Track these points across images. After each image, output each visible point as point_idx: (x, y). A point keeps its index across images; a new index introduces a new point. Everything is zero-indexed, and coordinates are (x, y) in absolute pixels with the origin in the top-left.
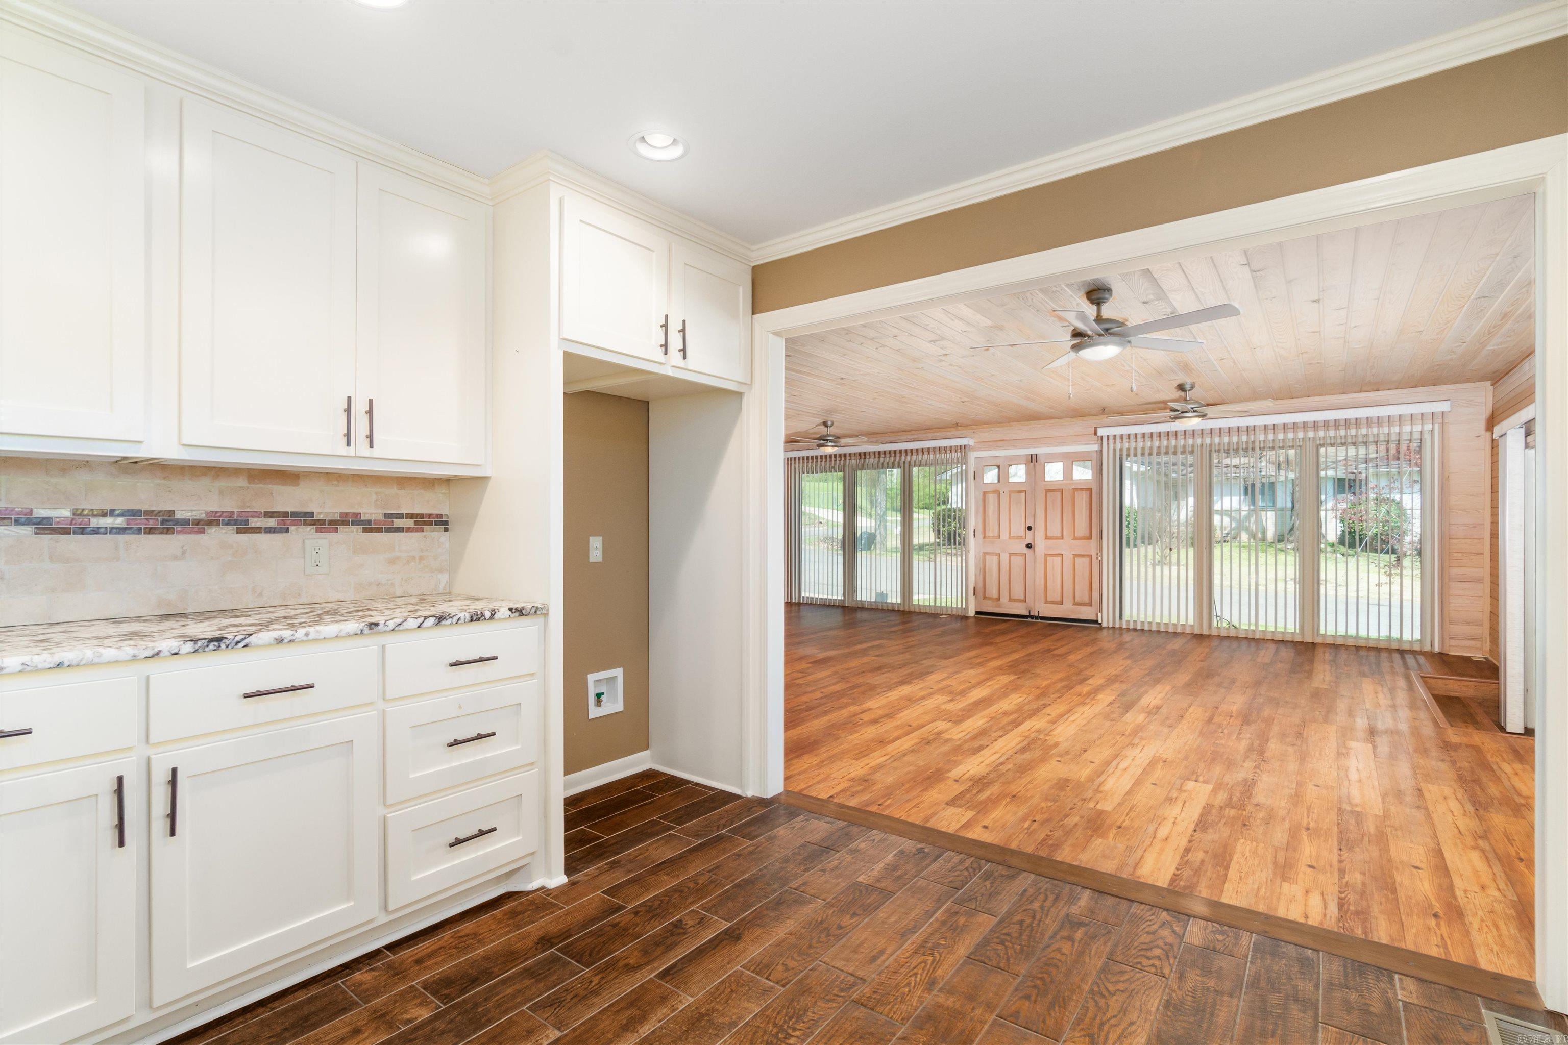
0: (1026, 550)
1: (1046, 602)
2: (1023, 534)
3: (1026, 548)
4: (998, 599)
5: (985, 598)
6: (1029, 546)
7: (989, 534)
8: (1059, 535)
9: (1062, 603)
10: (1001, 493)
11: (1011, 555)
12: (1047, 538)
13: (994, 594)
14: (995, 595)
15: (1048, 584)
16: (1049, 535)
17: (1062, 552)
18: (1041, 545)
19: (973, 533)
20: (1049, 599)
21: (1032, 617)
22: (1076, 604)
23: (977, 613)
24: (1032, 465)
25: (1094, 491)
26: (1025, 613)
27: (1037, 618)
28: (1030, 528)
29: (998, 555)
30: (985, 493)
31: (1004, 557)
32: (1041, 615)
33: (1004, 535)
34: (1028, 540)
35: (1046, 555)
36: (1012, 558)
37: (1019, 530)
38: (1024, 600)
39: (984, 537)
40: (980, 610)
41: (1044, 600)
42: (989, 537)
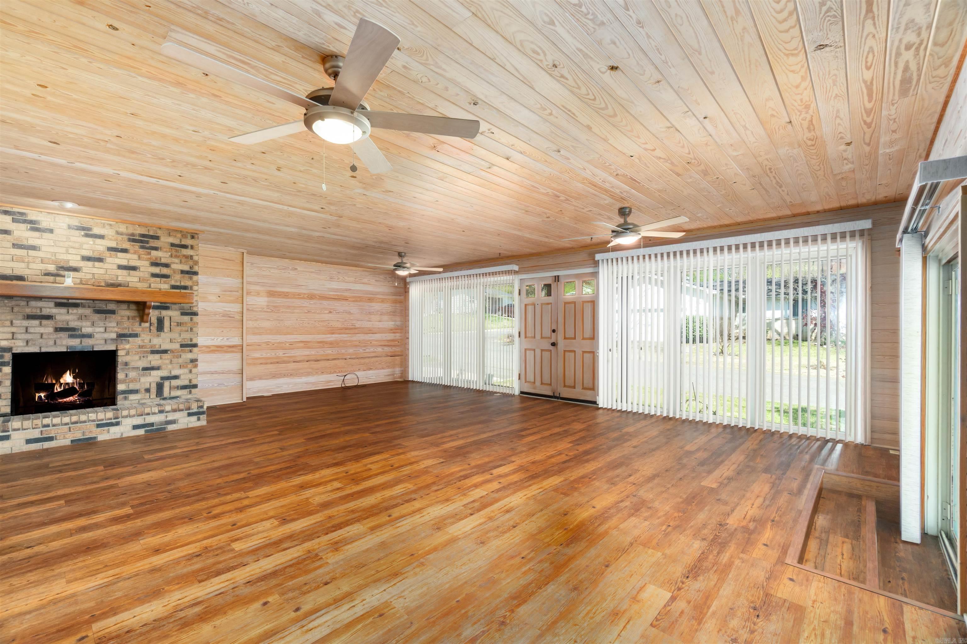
0: (552, 348)
1: (565, 386)
2: (549, 335)
3: (551, 346)
4: (534, 383)
5: (525, 381)
6: (553, 344)
7: (529, 335)
8: (573, 336)
9: (575, 387)
10: (536, 305)
11: (542, 350)
12: (565, 338)
13: (532, 378)
14: (532, 380)
15: (566, 373)
16: (567, 336)
17: (575, 349)
18: (562, 344)
19: (518, 334)
20: (566, 384)
21: (556, 397)
22: (582, 388)
23: (522, 393)
24: (556, 283)
25: (595, 303)
26: (550, 394)
27: (559, 398)
28: (554, 331)
29: (534, 350)
30: (526, 305)
31: (538, 352)
32: (561, 396)
33: (538, 336)
34: (553, 340)
35: (565, 351)
36: (543, 352)
37: (547, 332)
38: (551, 384)
39: (526, 337)
40: (522, 390)
41: (563, 384)
42: (529, 337)
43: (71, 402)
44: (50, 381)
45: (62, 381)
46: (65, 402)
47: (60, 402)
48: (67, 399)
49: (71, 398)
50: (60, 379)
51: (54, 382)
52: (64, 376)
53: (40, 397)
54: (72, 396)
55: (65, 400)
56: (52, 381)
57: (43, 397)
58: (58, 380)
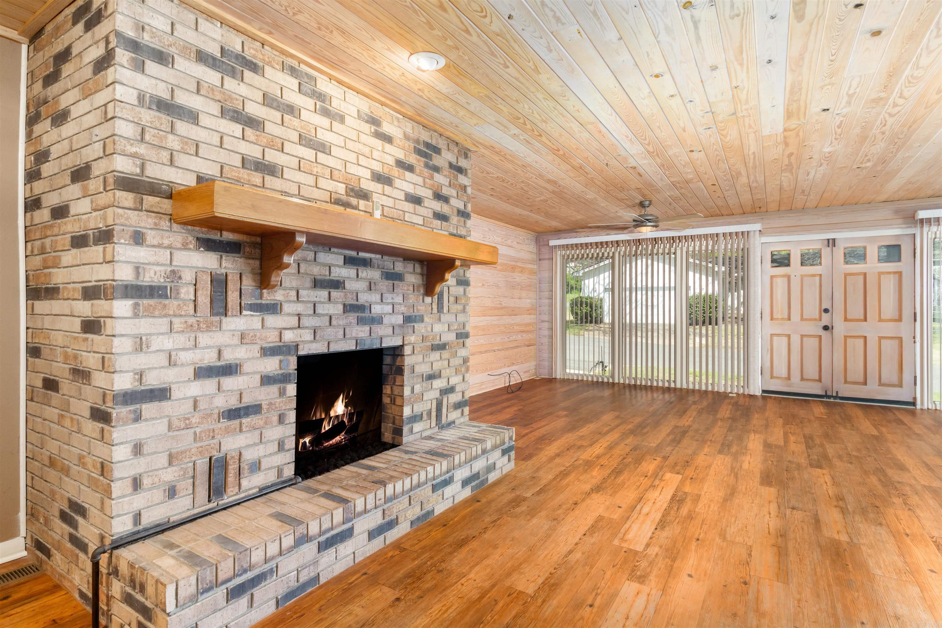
0: (822, 332)
1: (846, 382)
2: (817, 317)
3: (821, 330)
4: (789, 378)
5: (772, 377)
6: (826, 328)
7: (778, 315)
8: (862, 317)
9: (865, 383)
10: (792, 277)
11: (802, 336)
12: (846, 319)
13: (784, 373)
14: (785, 375)
15: (849, 366)
16: (849, 317)
17: (865, 335)
18: (840, 328)
19: (759, 316)
20: (849, 380)
21: (829, 397)
22: (881, 384)
23: (764, 391)
24: (829, 249)
25: (904, 274)
26: (821, 392)
27: (836, 397)
28: (826, 311)
29: (789, 336)
30: (772, 277)
31: (796, 339)
32: (840, 395)
33: (796, 317)
34: (824, 322)
35: (846, 337)
36: (805, 339)
37: (812, 310)
38: (820, 380)
39: (772, 319)
40: (765, 388)
41: (843, 381)
42: (777, 319)
43: (337, 443)
44: (318, 416)
45: (332, 414)
46: (331, 445)
47: (325, 447)
48: (334, 441)
49: (338, 439)
50: (330, 410)
51: (323, 416)
52: (335, 404)
53: (304, 444)
54: (339, 435)
55: (331, 442)
56: (321, 415)
57: (308, 444)
58: (327, 413)
